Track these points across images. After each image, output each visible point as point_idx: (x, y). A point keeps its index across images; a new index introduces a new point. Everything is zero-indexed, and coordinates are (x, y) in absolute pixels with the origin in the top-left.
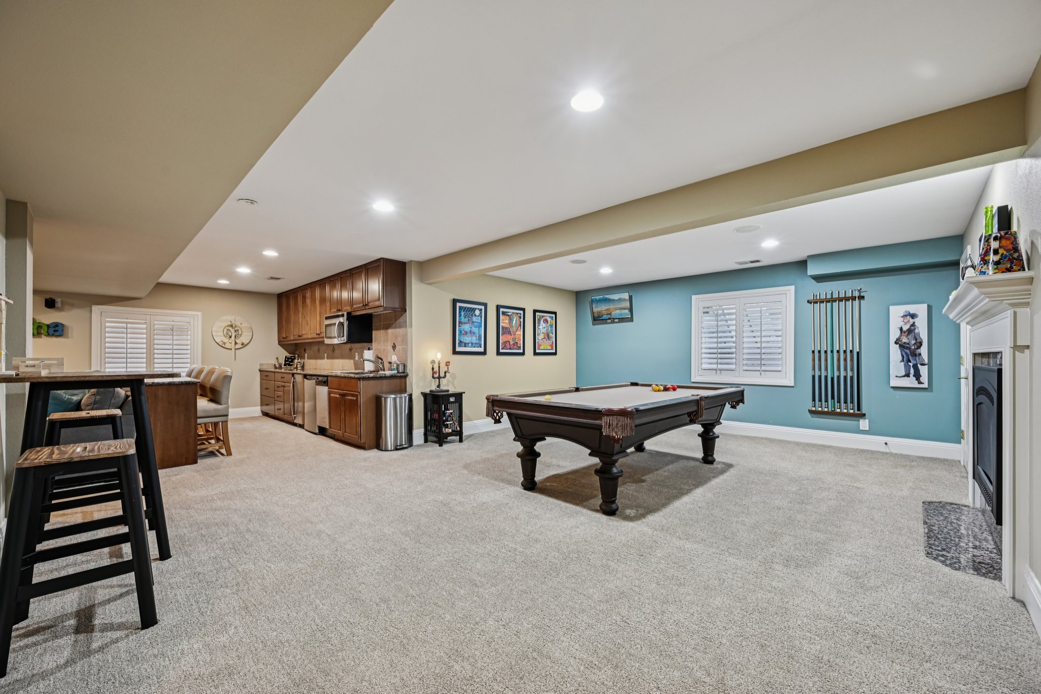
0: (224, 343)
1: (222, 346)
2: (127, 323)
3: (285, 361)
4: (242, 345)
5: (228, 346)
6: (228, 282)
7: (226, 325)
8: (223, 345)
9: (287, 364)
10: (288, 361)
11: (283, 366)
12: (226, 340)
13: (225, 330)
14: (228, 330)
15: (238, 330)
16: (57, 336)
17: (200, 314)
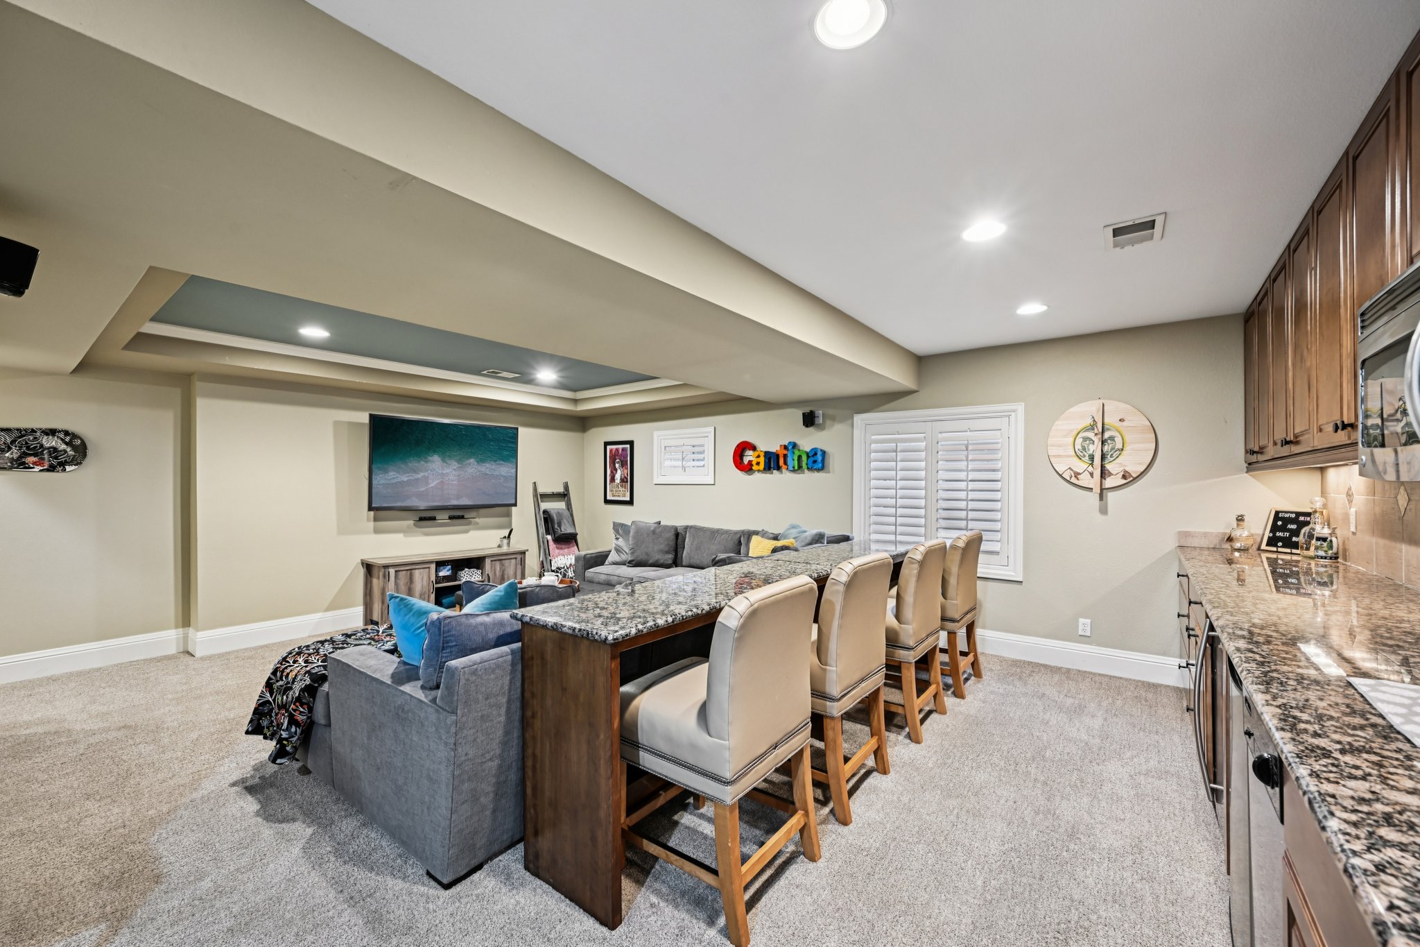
0: (1077, 475)
1: (1072, 480)
2: (896, 441)
3: (1275, 528)
4: (1124, 477)
5: (1085, 480)
6: (1042, 308)
7: (1080, 427)
8: (1074, 480)
9: (1280, 539)
10: (1283, 529)
11: (1264, 547)
12: (1081, 466)
13: (1079, 441)
14: (1085, 439)
15: (1112, 438)
16: (818, 470)
17: (1020, 408)
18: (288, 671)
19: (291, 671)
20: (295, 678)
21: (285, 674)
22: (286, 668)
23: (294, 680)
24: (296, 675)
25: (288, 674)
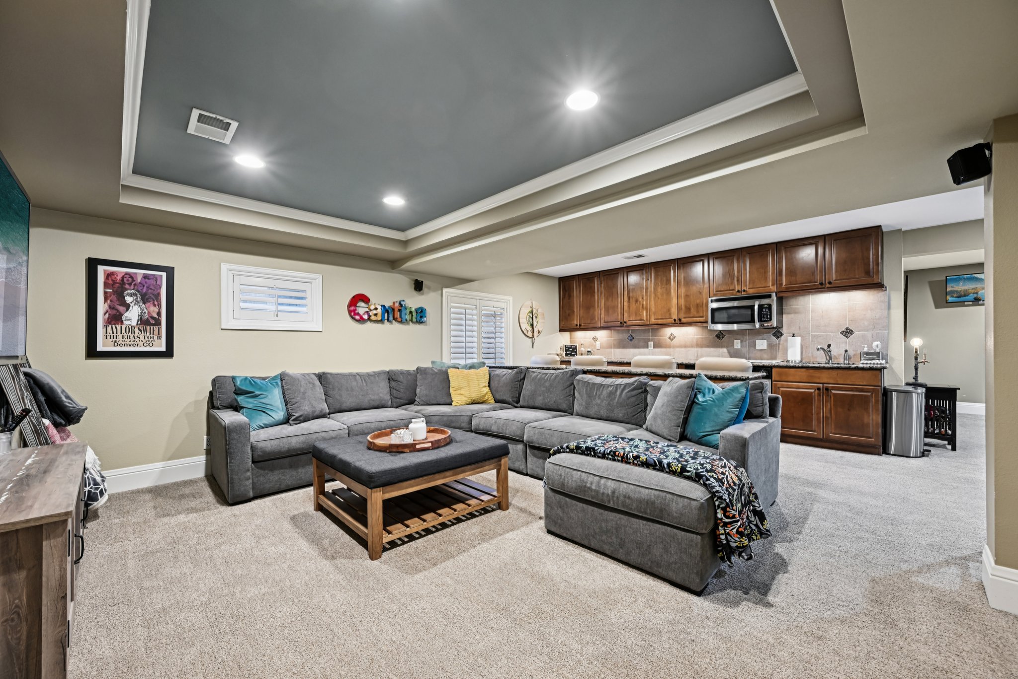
0: (528, 331)
2: (464, 308)
3: (566, 351)
4: (538, 332)
7: (528, 311)
10: (568, 350)
12: (528, 328)
14: (529, 316)
15: (536, 317)
16: (421, 323)
17: (511, 298)
18: (731, 481)
19: (732, 478)
20: (738, 477)
21: (732, 484)
22: (728, 481)
23: (740, 480)
24: (737, 476)
25: (733, 482)
